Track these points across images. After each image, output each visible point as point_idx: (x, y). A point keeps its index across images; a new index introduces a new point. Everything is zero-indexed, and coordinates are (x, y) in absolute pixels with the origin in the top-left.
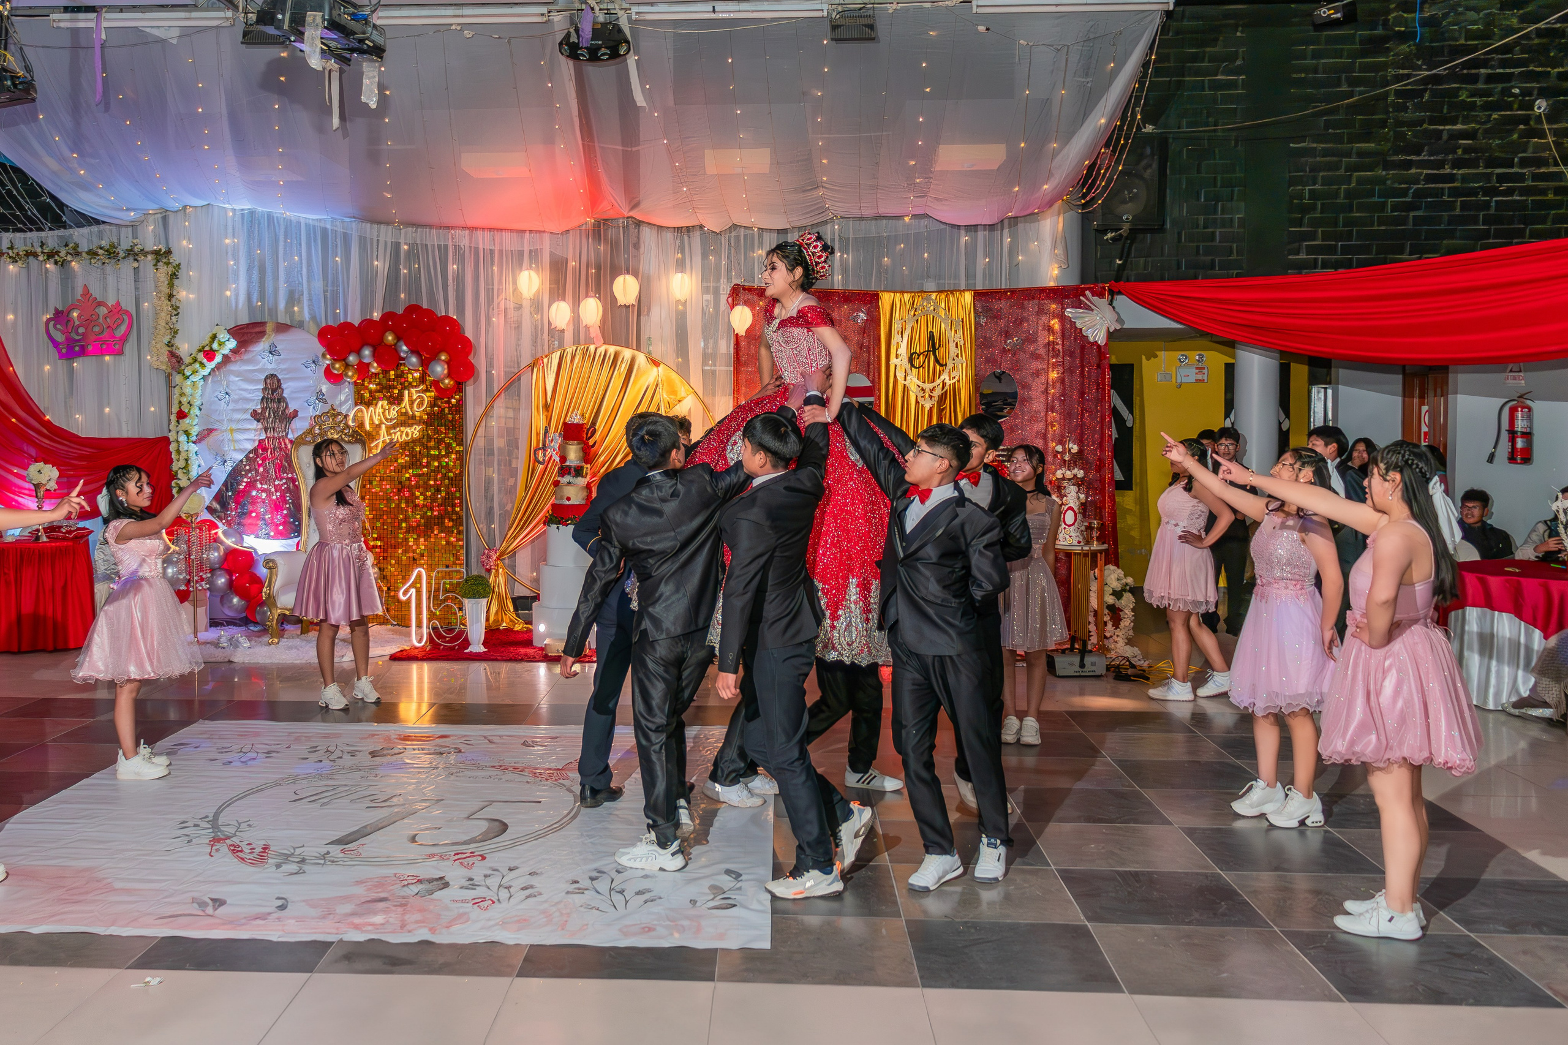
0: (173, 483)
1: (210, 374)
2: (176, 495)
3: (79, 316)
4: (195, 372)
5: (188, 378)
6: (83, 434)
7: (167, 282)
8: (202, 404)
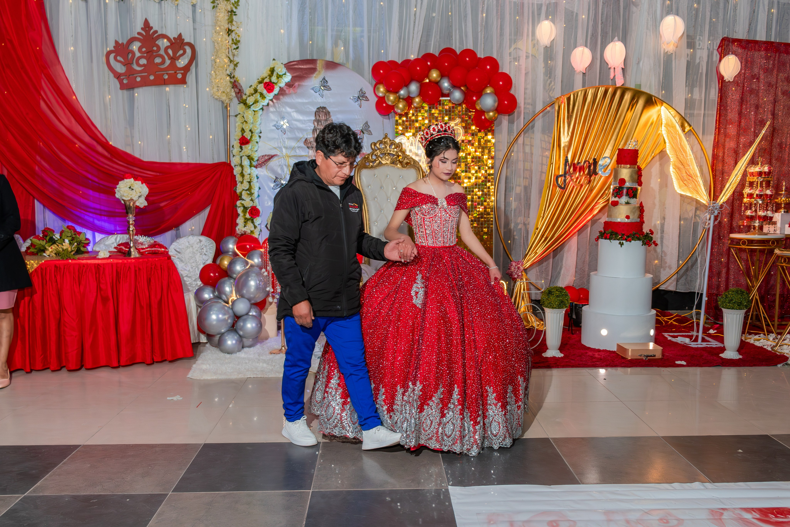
0: (238, 203)
1: (268, 105)
2: (241, 214)
3: (140, 49)
4: (256, 102)
5: (249, 107)
6: (146, 159)
7: (227, 18)
8: (261, 133)
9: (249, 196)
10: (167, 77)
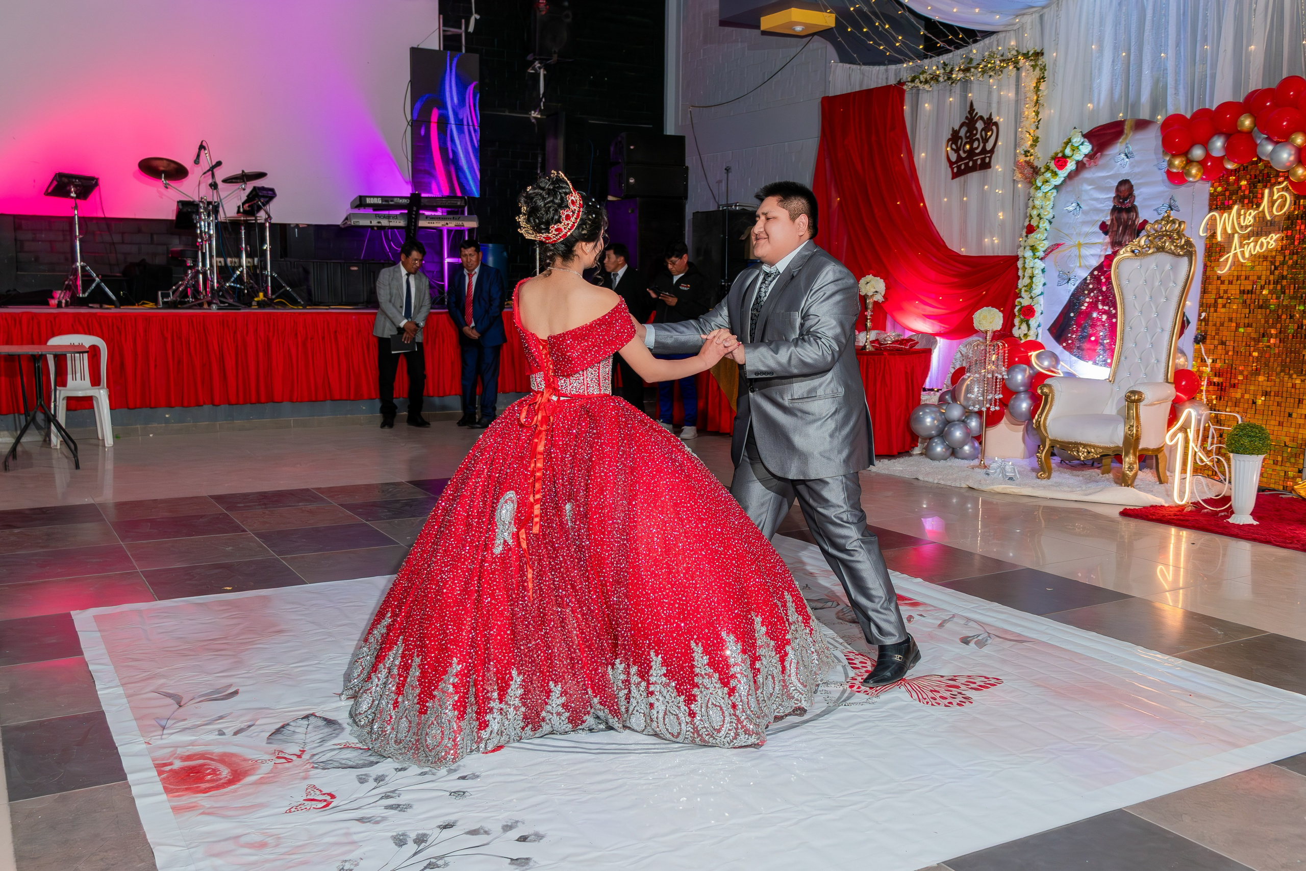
1: (1062, 183)
3: (966, 134)
4: (1046, 181)
5: (1040, 189)
8: (1054, 217)
9: (1028, 293)
10: (979, 162)
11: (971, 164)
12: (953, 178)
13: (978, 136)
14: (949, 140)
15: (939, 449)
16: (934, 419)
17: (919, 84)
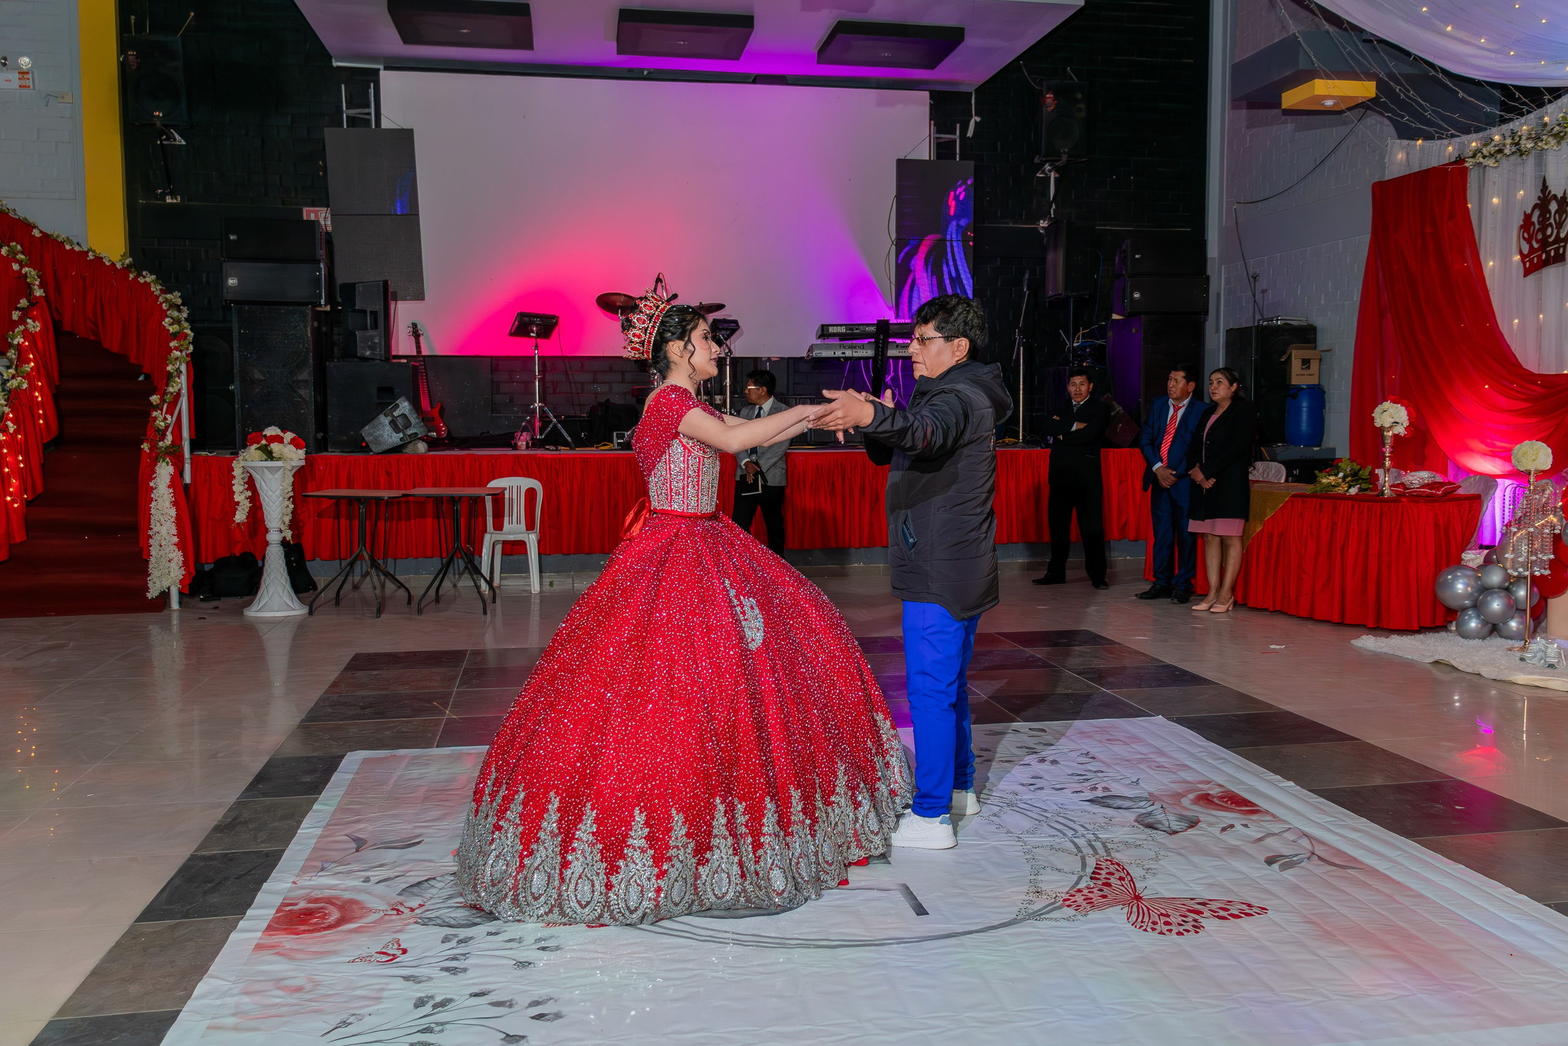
10: (1552, 253)
11: (1544, 256)
12: (1525, 275)
13: (1552, 221)
14: (1521, 227)
15: (1473, 624)
16: (1467, 585)
17: (1481, 160)
